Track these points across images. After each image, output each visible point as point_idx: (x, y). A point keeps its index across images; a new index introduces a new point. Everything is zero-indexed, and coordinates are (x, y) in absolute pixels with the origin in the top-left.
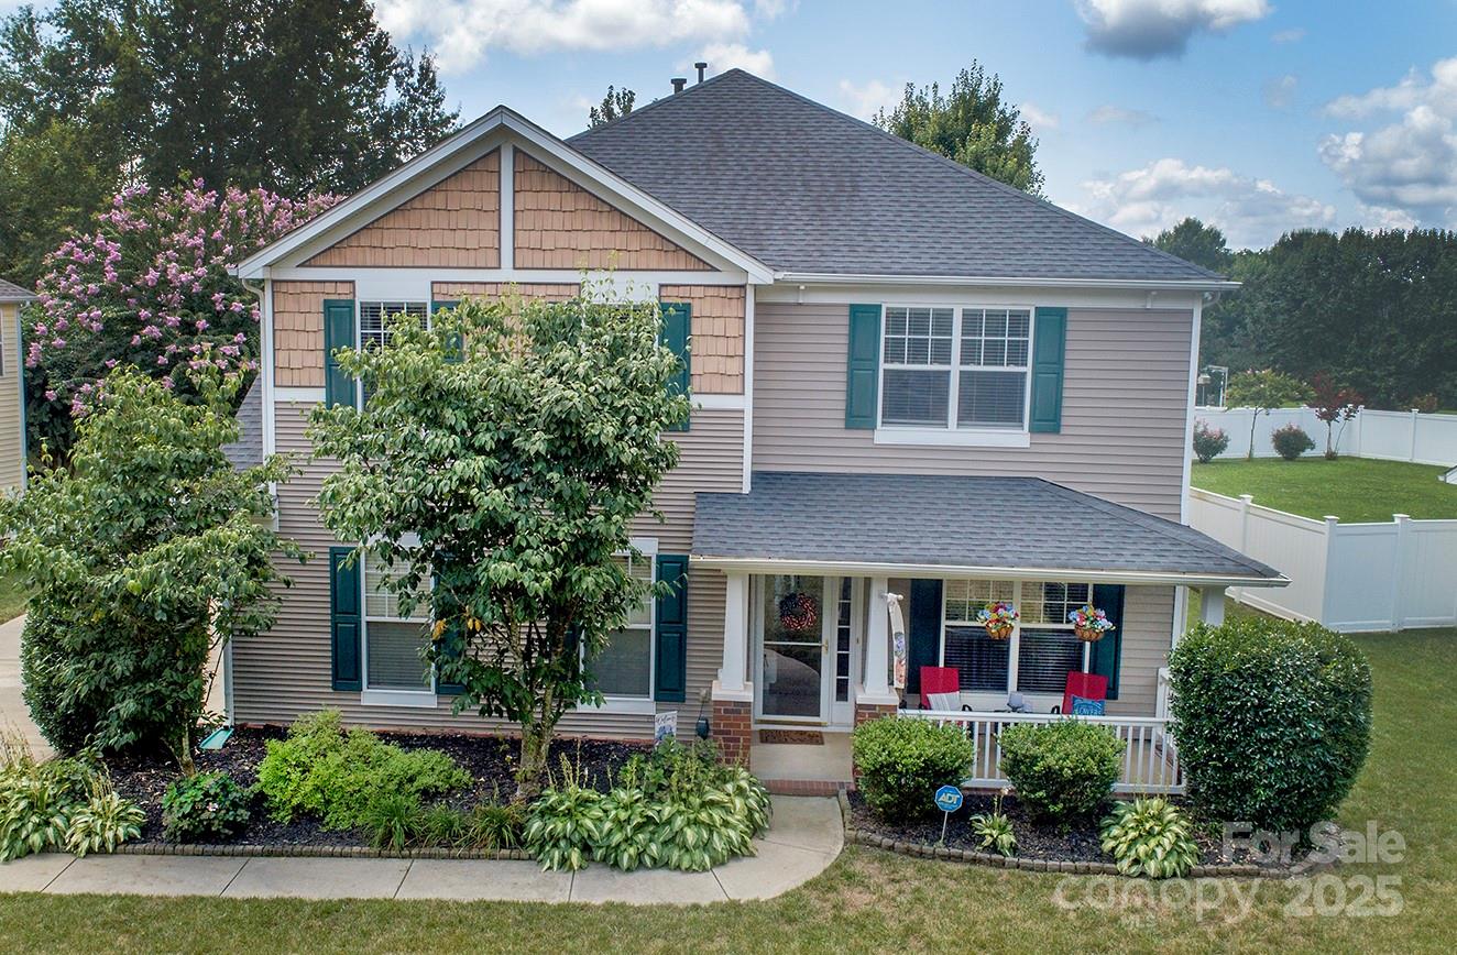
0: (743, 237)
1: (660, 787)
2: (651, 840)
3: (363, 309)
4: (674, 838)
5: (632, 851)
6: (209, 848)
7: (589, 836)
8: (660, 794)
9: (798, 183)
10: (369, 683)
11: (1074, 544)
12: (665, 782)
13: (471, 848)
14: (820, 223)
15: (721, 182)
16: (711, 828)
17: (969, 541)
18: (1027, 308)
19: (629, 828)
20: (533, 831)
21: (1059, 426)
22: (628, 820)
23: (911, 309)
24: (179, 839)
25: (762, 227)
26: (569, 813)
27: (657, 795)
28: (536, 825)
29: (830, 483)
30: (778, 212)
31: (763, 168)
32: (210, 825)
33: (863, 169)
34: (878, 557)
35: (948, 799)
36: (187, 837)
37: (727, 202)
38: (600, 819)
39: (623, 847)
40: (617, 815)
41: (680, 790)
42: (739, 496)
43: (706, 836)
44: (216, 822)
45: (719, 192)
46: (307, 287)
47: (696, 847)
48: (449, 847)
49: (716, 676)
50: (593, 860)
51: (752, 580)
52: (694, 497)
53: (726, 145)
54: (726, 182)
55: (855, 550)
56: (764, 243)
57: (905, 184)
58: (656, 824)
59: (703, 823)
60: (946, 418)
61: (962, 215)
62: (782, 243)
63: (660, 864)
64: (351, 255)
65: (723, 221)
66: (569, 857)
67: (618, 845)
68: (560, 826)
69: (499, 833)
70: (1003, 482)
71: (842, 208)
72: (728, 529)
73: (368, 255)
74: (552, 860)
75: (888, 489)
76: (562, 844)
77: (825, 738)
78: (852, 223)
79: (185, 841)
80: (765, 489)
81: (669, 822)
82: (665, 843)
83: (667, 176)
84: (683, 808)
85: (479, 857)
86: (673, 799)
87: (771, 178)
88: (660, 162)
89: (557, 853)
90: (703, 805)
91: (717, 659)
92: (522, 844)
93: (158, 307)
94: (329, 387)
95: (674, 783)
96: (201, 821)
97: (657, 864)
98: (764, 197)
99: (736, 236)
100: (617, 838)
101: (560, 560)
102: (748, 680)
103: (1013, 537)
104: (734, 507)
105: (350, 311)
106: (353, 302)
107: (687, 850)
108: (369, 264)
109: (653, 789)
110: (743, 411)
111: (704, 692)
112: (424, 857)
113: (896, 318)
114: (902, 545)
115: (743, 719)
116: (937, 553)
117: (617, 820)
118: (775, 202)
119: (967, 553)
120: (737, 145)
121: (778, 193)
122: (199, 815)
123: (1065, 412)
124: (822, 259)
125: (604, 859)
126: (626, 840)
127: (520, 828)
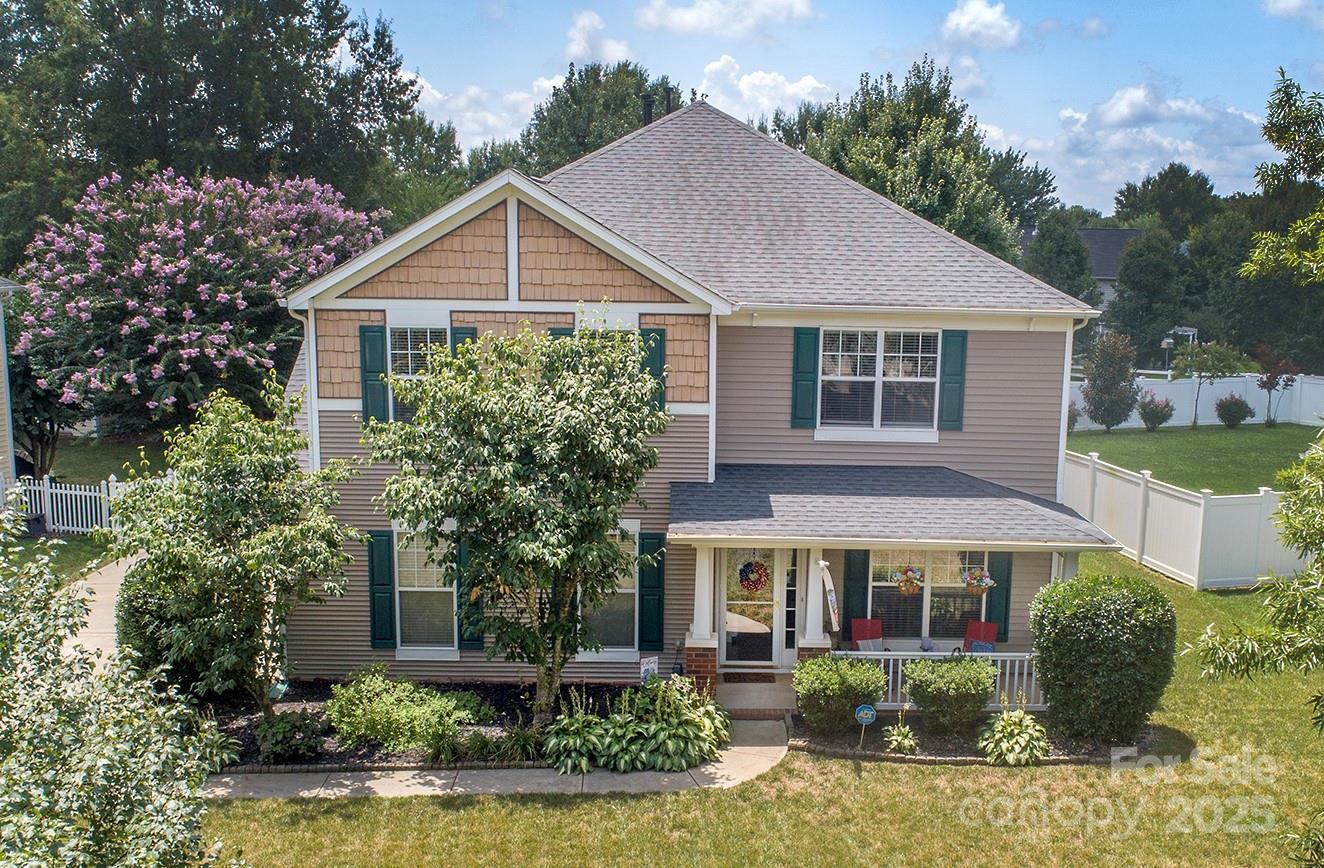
0: (707, 269)
1: (647, 711)
2: (641, 750)
3: (393, 331)
4: (659, 747)
5: (627, 757)
6: (297, 767)
7: (594, 748)
8: (648, 716)
9: (754, 218)
10: (402, 642)
11: (966, 521)
12: (651, 708)
13: (502, 761)
14: (771, 256)
15: (688, 216)
16: (686, 740)
17: (885, 520)
18: (936, 331)
19: (624, 742)
20: (550, 746)
21: (961, 424)
22: (623, 736)
23: (843, 332)
24: (272, 761)
25: (723, 260)
26: (577, 733)
27: (645, 717)
28: (553, 742)
29: (779, 473)
30: (736, 246)
31: (724, 203)
32: (297, 750)
33: (808, 205)
34: (814, 533)
35: (865, 715)
36: (278, 759)
37: (693, 235)
38: (601, 736)
39: (620, 755)
40: (614, 732)
41: (663, 713)
42: (706, 484)
43: (682, 746)
44: (303, 747)
45: (687, 226)
46: (345, 315)
47: (675, 753)
48: (486, 761)
49: (688, 630)
50: (597, 766)
51: (717, 553)
52: (669, 486)
53: (692, 179)
54: (693, 217)
55: (796, 528)
56: (724, 275)
57: (842, 220)
58: (645, 738)
59: (680, 736)
60: (872, 420)
61: (888, 249)
62: (739, 275)
63: (648, 767)
64: (381, 288)
65: (691, 254)
66: (580, 764)
67: (616, 754)
68: (572, 742)
69: (524, 749)
70: (918, 471)
71: (789, 242)
72: (697, 512)
73: (396, 288)
74: (566, 767)
75: (825, 477)
76: (573, 755)
77: (776, 678)
78: (797, 256)
79: (277, 763)
80: (727, 479)
81: (654, 736)
82: (652, 752)
83: (642, 210)
84: (665, 725)
85: (509, 767)
86: (657, 720)
87: (731, 213)
88: (636, 196)
89: (570, 761)
90: (680, 724)
91: (688, 617)
92: (542, 756)
93: (144, 297)
94: (365, 398)
95: (658, 707)
96: (290, 747)
97: (646, 767)
98: (724, 231)
99: (701, 269)
100: (616, 748)
101: (570, 539)
102: (714, 631)
103: (919, 515)
104: (701, 494)
105: (382, 336)
106: (384, 328)
107: (669, 756)
108: (397, 296)
109: (641, 713)
110: (708, 416)
111: (678, 643)
112: (467, 768)
113: (832, 337)
114: (833, 523)
115: (711, 661)
116: (859, 529)
117: (615, 736)
118: (733, 236)
119: (883, 529)
120: (701, 180)
121: (736, 227)
122: (288, 742)
123: (966, 414)
124: (772, 290)
125: (606, 766)
126: (622, 750)
127: (540, 745)
